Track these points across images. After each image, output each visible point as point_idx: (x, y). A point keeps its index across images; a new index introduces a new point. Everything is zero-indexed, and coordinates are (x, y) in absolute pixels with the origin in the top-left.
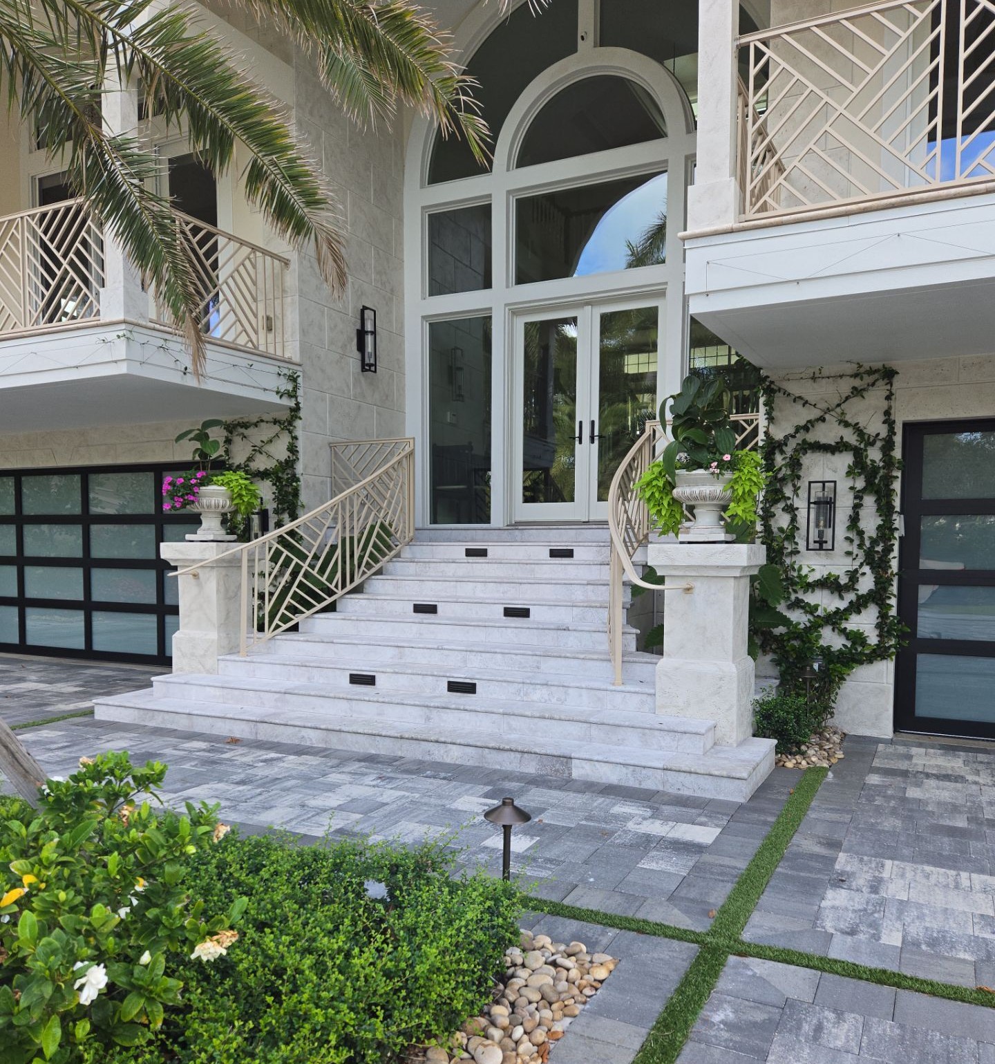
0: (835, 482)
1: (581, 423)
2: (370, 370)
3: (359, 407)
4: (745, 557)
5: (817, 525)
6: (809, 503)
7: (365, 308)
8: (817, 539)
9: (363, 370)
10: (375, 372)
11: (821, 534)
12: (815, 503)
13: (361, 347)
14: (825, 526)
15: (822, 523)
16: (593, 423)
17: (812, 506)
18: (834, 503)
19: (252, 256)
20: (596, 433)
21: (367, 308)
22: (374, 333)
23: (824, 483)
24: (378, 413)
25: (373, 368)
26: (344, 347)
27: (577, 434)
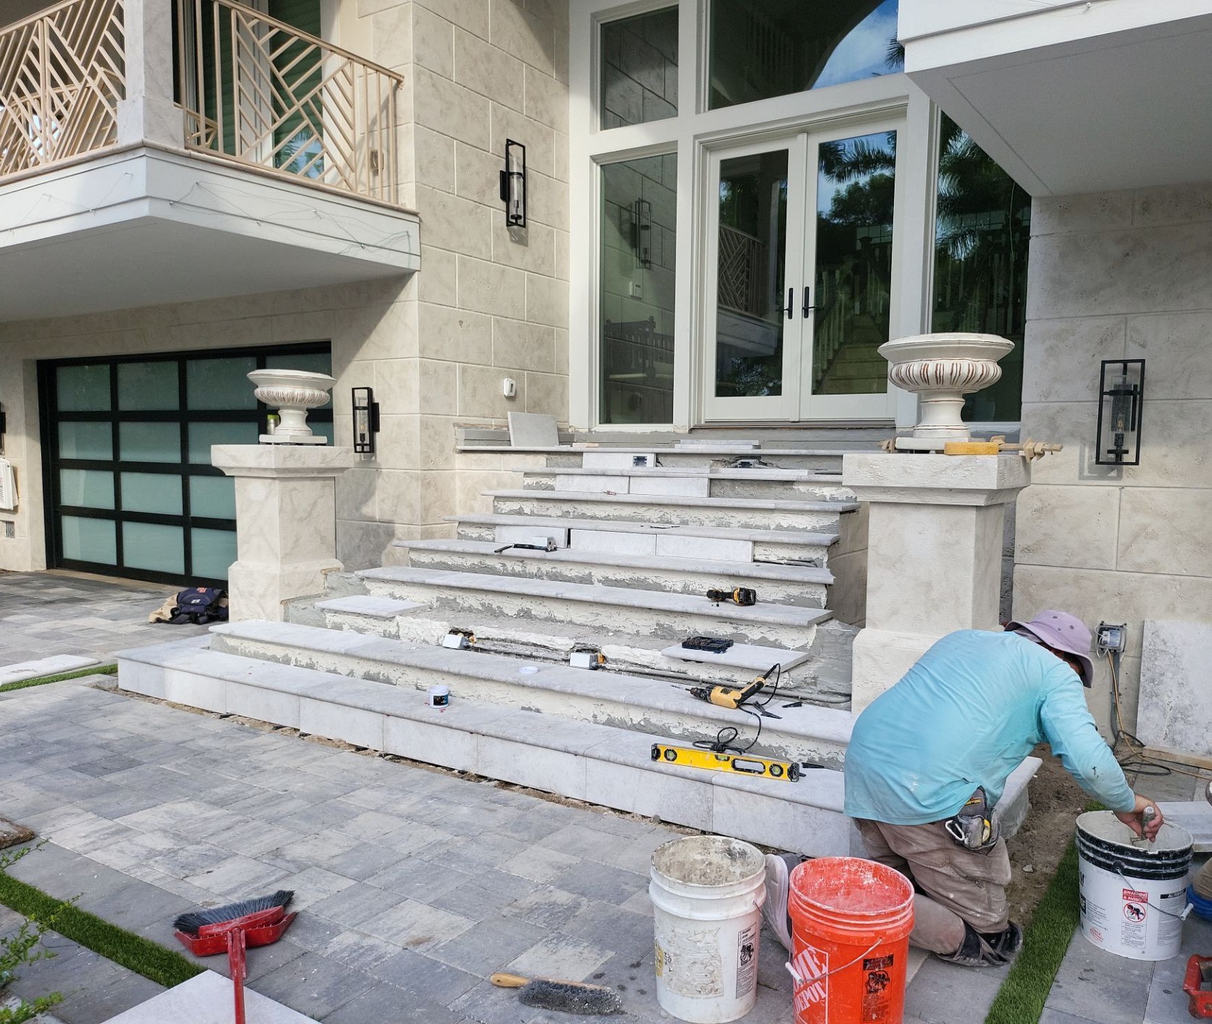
0: (1143, 361)
1: (791, 290)
2: (516, 224)
3: (503, 271)
4: (995, 475)
5: (1114, 427)
6: (1102, 393)
7: (510, 143)
8: (1114, 448)
9: (509, 224)
10: (524, 226)
11: (1119, 440)
12: (1111, 393)
13: (506, 194)
14: (1126, 429)
15: (1120, 424)
16: (807, 289)
17: (1106, 397)
18: (1141, 393)
19: (347, 69)
20: (812, 303)
21: (513, 143)
22: (523, 176)
23: (1125, 362)
24: (530, 281)
25: (521, 222)
26: (482, 192)
27: (786, 306)
